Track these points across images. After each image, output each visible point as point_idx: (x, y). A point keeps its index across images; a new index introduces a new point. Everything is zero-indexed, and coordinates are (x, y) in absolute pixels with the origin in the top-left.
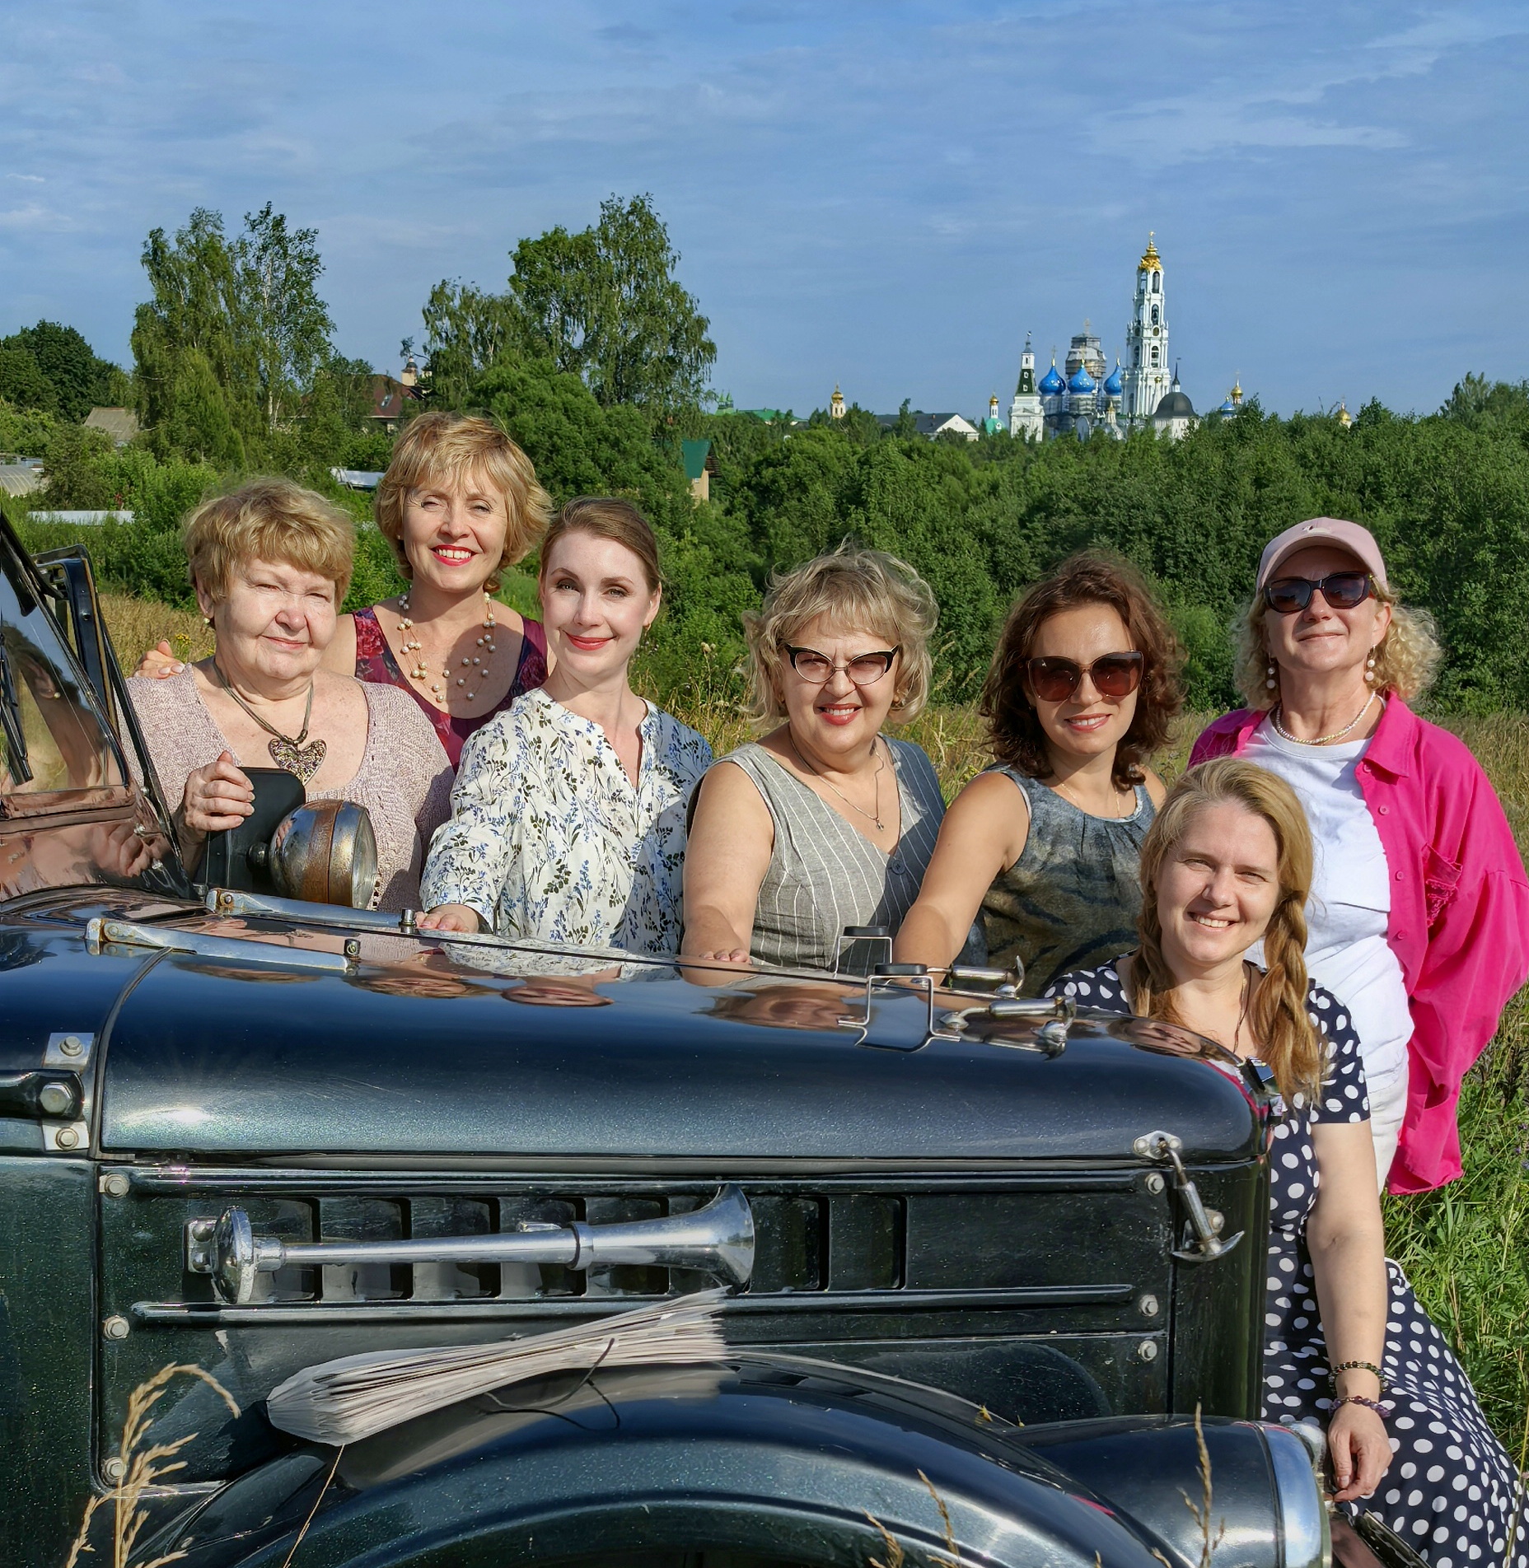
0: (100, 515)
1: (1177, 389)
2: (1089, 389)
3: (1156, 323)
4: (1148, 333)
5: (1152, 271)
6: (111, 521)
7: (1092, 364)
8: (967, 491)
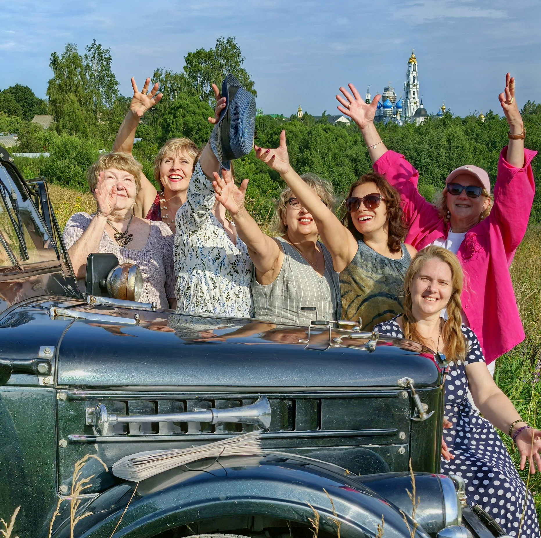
0: (38, 154)
1: (422, 106)
2: (390, 107)
3: (414, 82)
4: (411, 86)
5: (413, 63)
6: (42, 157)
7: (392, 97)
8: (346, 143)
